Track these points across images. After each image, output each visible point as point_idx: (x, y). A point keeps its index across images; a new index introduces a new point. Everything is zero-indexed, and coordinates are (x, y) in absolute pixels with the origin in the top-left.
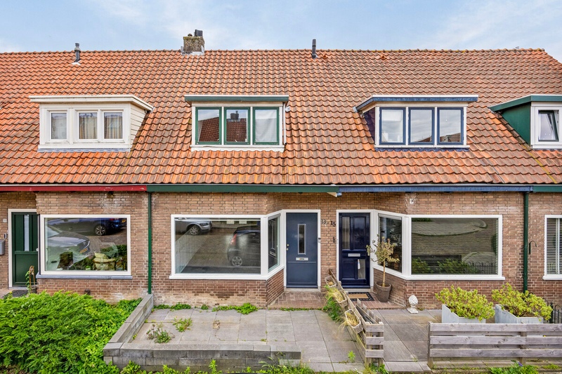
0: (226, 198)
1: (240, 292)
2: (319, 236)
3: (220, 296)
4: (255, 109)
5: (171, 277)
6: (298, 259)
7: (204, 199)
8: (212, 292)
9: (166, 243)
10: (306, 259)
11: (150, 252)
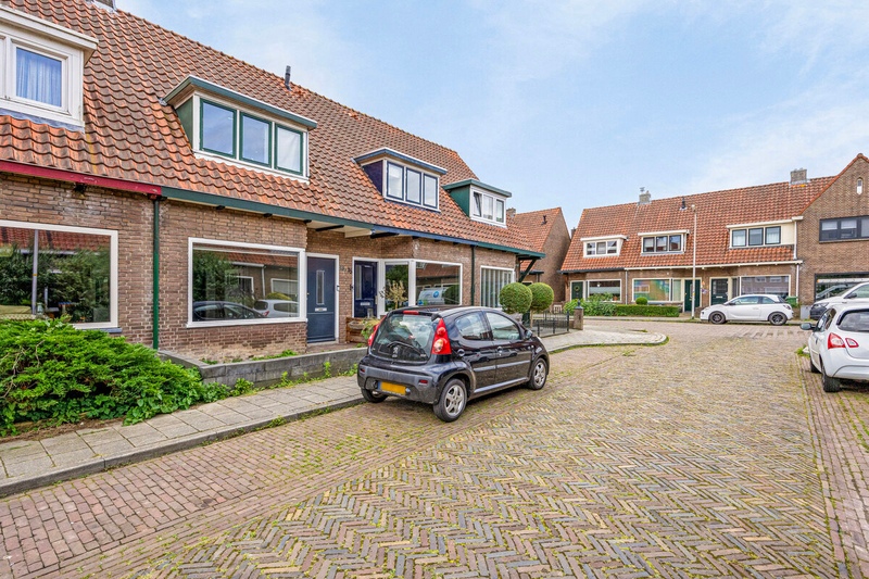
0: (264, 223)
1: (279, 339)
2: (337, 283)
3: (255, 346)
4: (277, 125)
5: (188, 326)
6: (317, 310)
7: (236, 221)
8: (245, 342)
9: (181, 277)
10: (325, 309)
11: (156, 290)
